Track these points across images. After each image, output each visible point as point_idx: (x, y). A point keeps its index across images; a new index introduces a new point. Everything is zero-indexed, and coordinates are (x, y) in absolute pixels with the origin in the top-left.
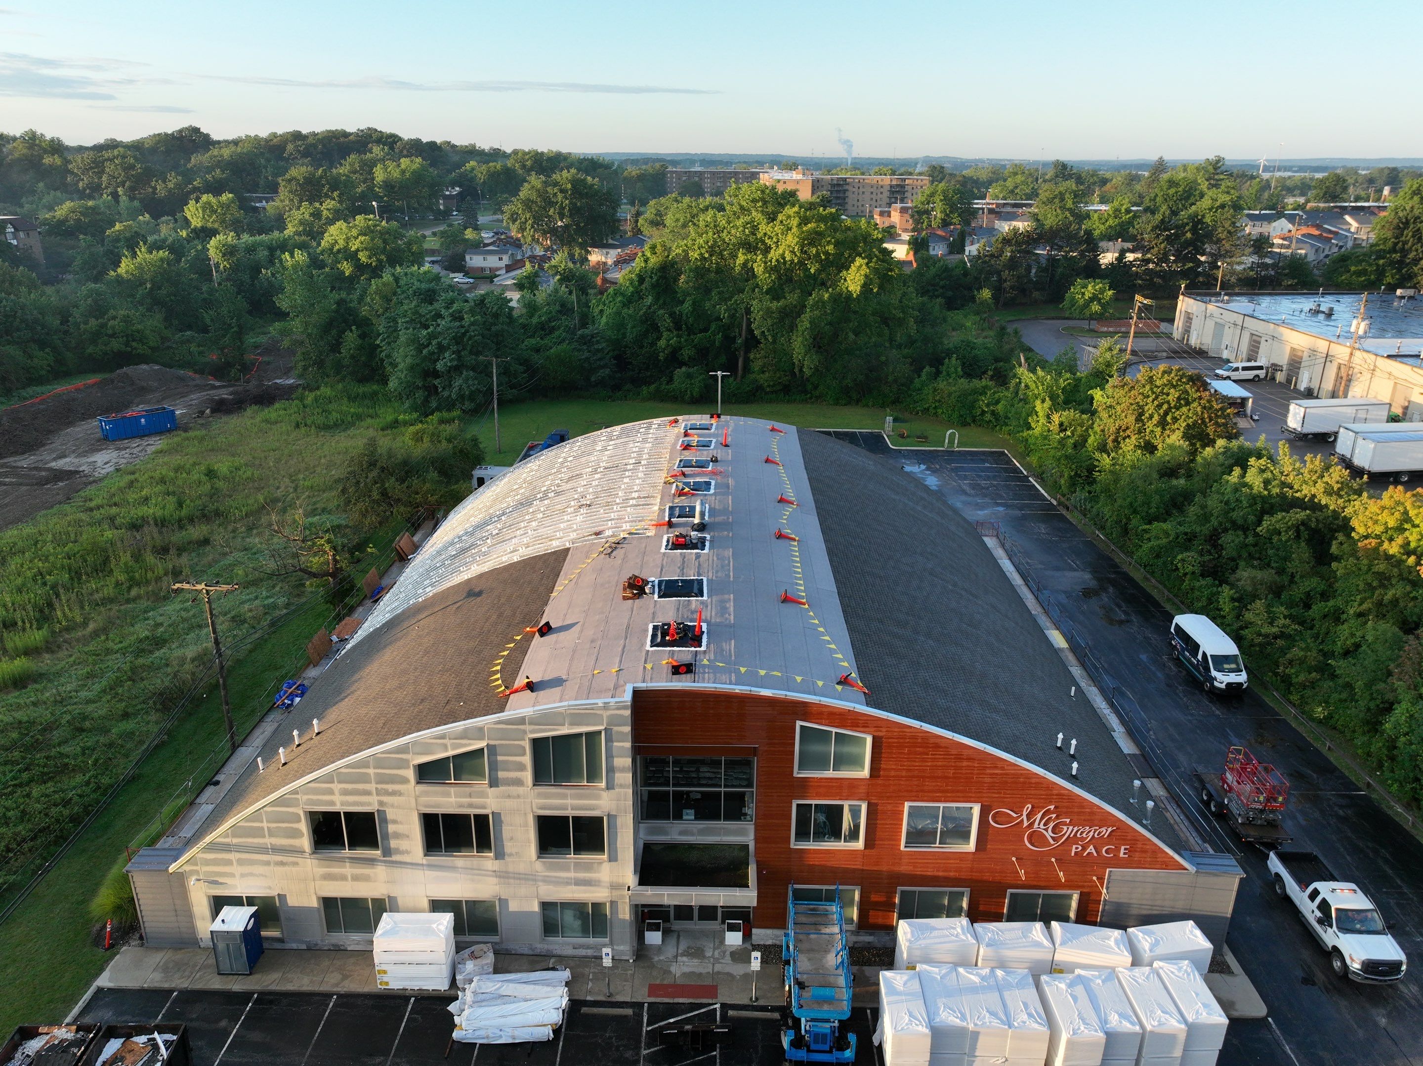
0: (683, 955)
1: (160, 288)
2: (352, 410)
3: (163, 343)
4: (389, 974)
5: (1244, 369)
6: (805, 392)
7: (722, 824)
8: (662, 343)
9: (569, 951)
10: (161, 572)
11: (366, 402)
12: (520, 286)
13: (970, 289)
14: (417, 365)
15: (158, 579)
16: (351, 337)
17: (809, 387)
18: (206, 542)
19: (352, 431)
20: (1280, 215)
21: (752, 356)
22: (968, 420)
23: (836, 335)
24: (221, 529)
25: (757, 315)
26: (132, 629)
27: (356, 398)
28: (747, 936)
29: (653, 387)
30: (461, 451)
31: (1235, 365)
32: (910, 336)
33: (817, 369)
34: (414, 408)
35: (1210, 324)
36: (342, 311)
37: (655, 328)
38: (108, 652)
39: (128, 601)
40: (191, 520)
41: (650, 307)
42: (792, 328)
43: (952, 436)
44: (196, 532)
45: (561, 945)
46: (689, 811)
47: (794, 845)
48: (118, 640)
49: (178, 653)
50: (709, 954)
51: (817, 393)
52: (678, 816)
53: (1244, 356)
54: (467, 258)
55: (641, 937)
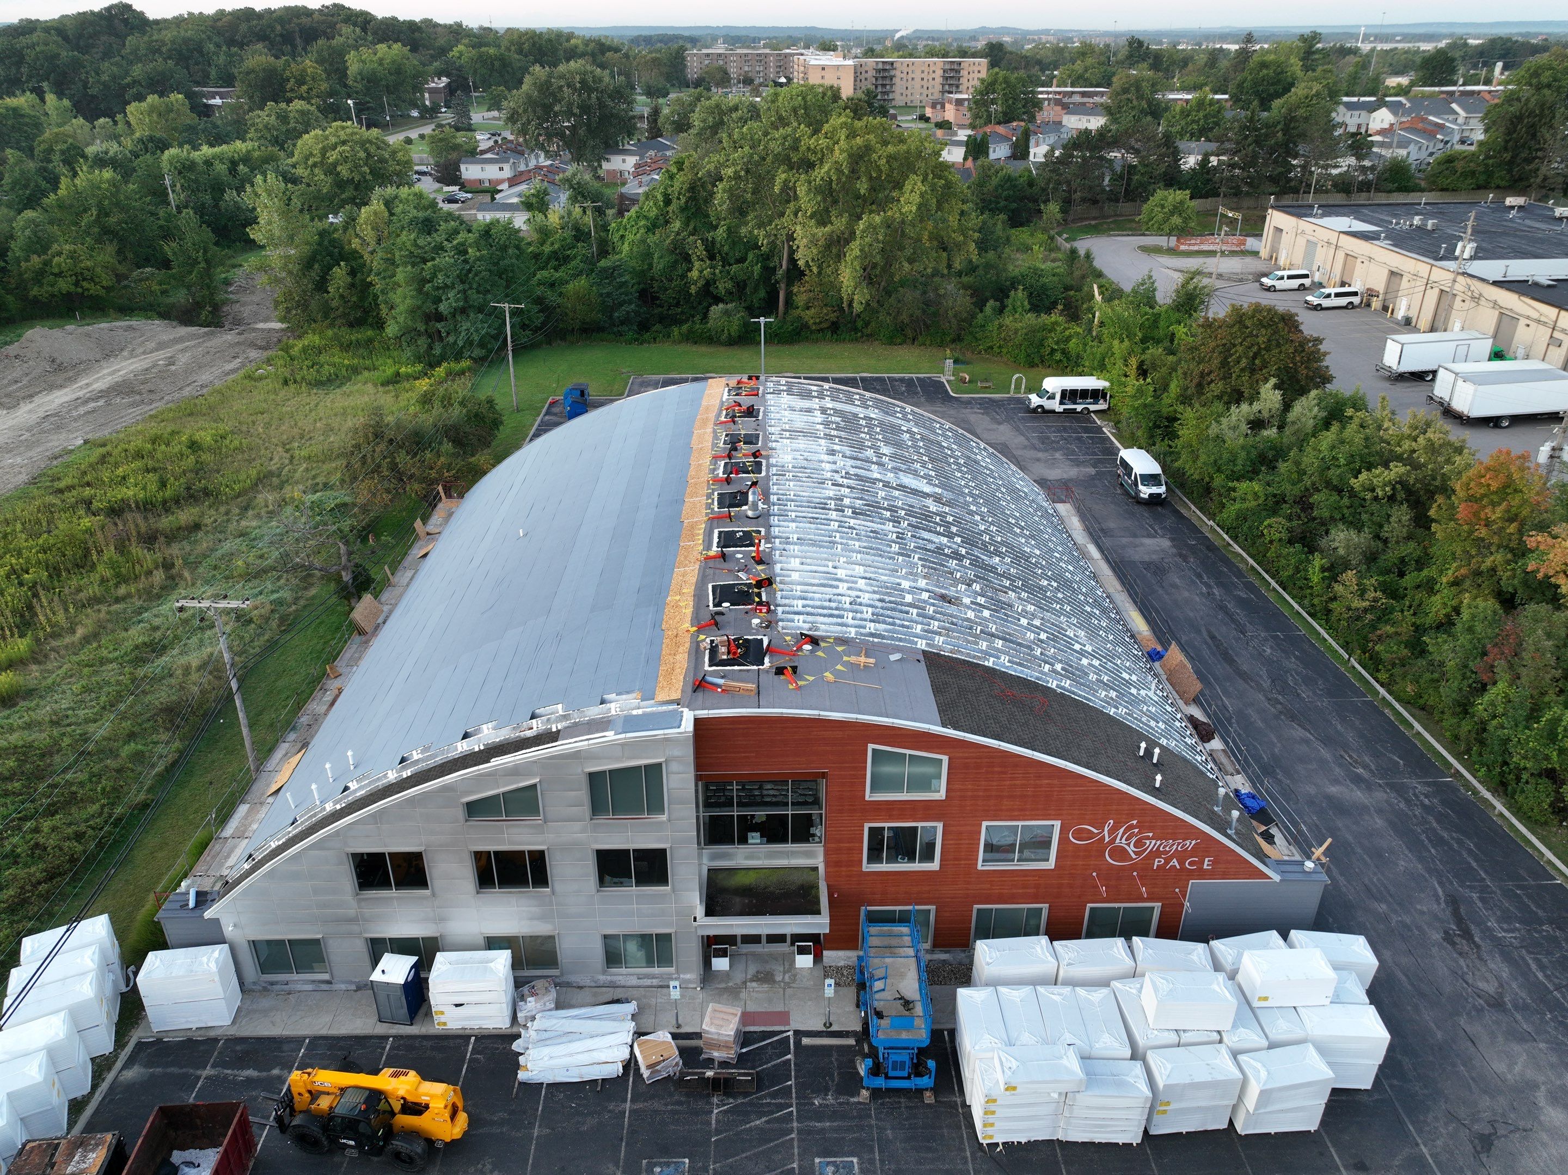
0: (752, 980)
1: (107, 215)
2: (346, 362)
3: (119, 282)
4: (446, 1015)
5: (1337, 295)
6: (856, 330)
7: (790, 847)
8: (694, 274)
9: (634, 981)
10: (151, 566)
11: (361, 351)
12: (528, 205)
13: (1036, 201)
14: (419, 308)
15: (149, 573)
16: (340, 273)
17: (860, 324)
18: (197, 527)
19: (347, 388)
20: (1381, 104)
21: (795, 290)
22: (1037, 360)
23: (888, 264)
24: (213, 512)
25: (801, 241)
26: (124, 634)
27: (349, 346)
28: (818, 958)
29: (685, 327)
30: (476, 415)
31: (1326, 291)
32: (971, 261)
33: (868, 304)
34: (418, 359)
35: (1301, 241)
36: (326, 243)
37: (687, 258)
38: (103, 662)
39: (117, 600)
40: (177, 501)
41: (678, 234)
42: (839, 257)
43: (1019, 381)
44: (185, 516)
45: (624, 975)
46: (754, 834)
47: (867, 867)
48: (111, 648)
49: (183, 660)
50: (779, 978)
51: (869, 331)
52: (743, 840)
53: (1338, 279)
54: (463, 167)
55: (707, 964)
